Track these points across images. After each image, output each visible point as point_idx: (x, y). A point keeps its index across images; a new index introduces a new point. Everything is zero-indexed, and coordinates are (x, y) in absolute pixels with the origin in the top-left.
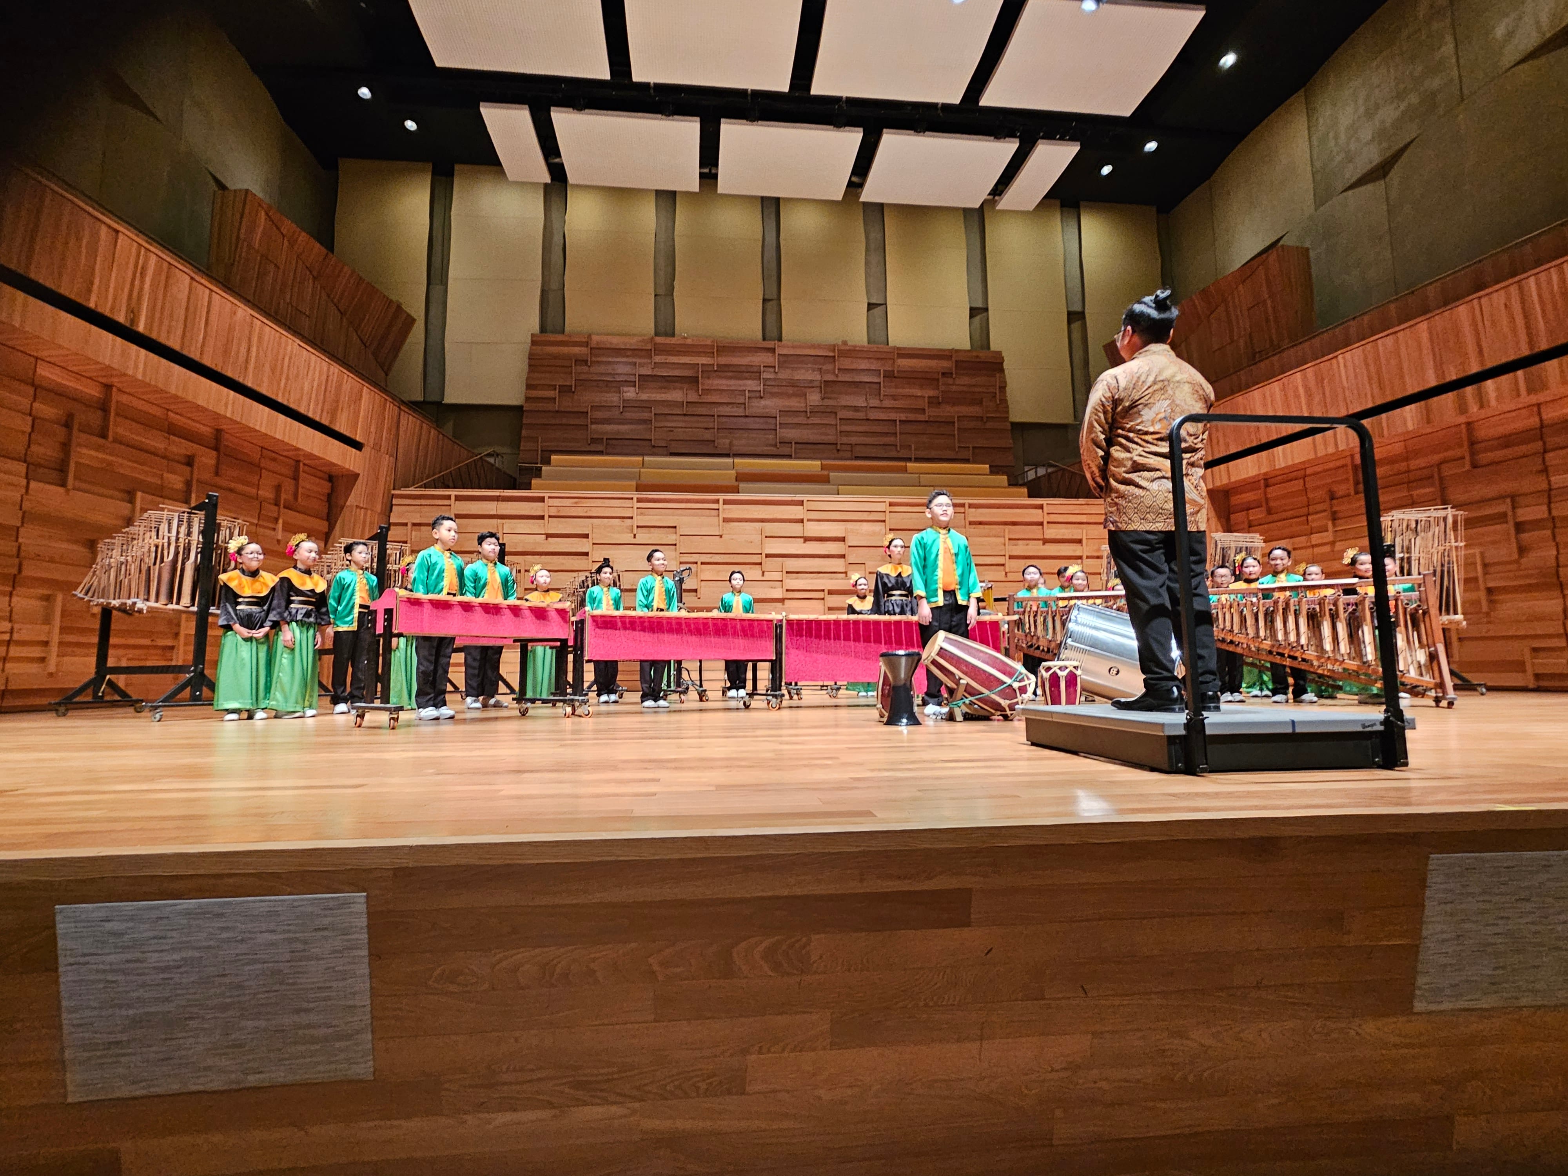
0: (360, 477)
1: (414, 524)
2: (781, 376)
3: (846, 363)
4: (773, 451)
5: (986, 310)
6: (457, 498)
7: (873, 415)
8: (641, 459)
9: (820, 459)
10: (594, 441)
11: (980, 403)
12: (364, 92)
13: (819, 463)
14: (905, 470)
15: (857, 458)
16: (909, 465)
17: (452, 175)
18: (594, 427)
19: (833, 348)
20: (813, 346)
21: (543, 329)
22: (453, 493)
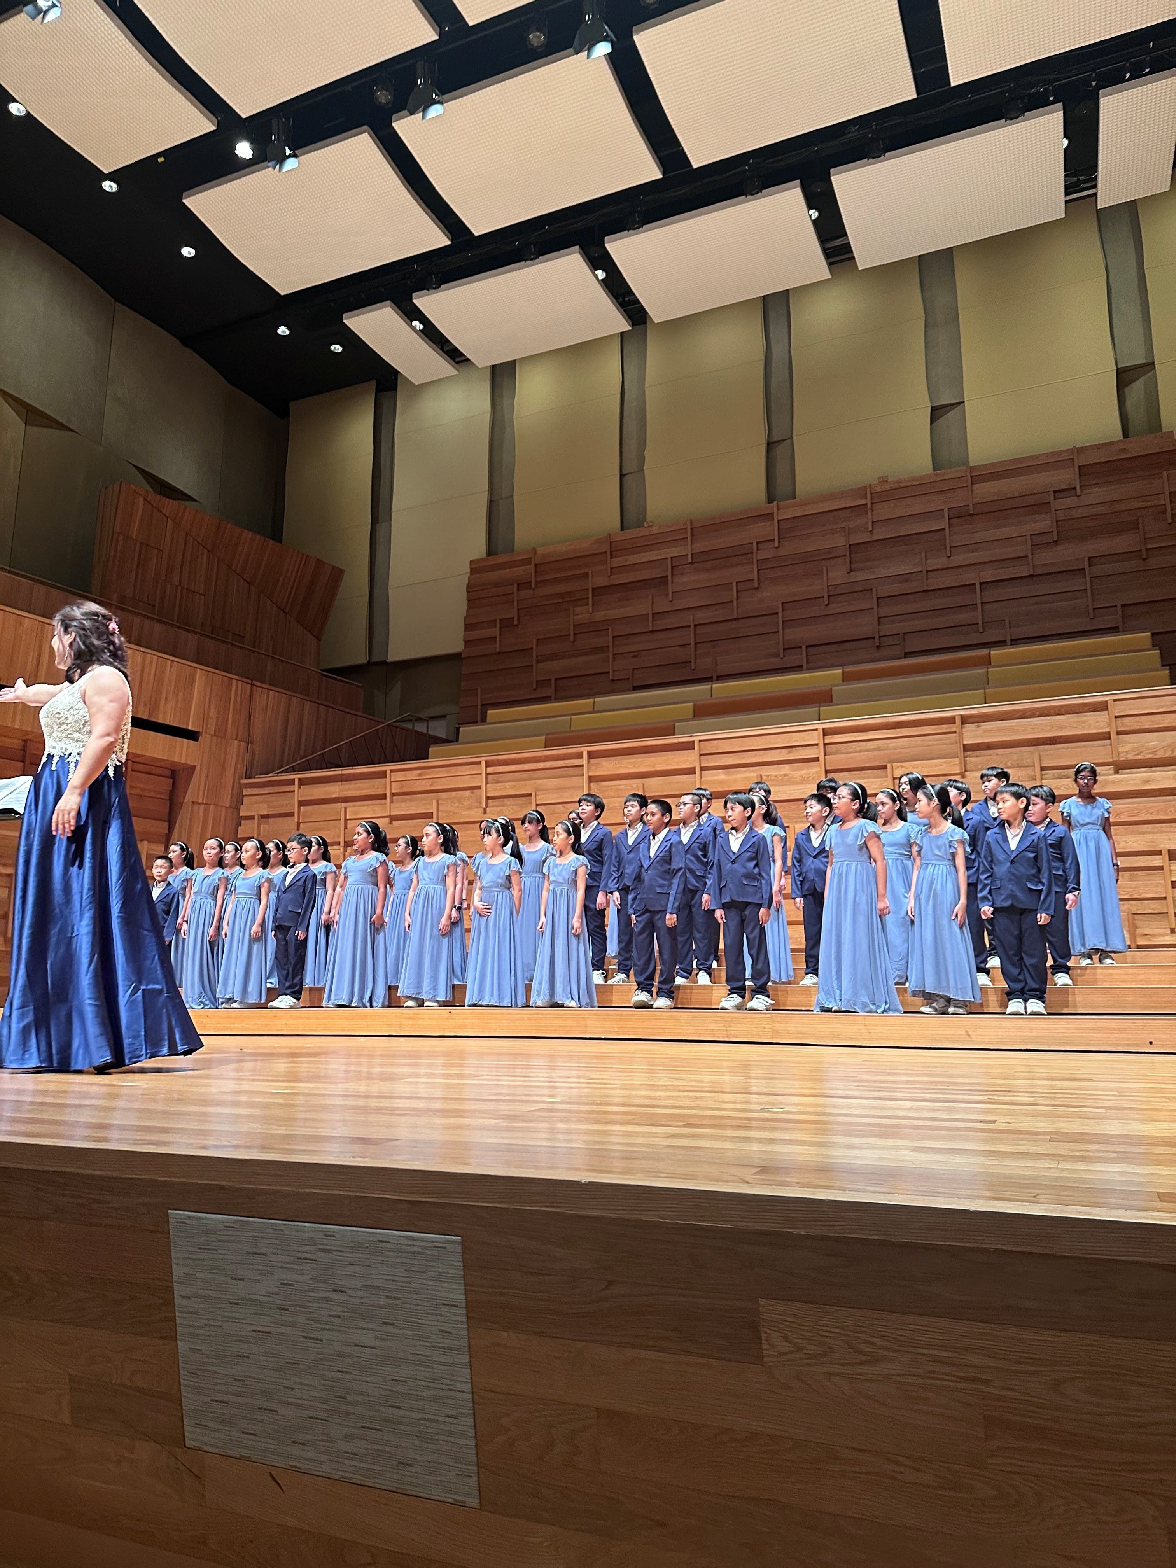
0: (198, 770)
1: (263, 817)
2: (783, 552)
3: (884, 511)
4: (775, 662)
5: (1151, 365)
6: (302, 782)
7: (938, 581)
8: (592, 700)
9: (842, 665)
10: (541, 683)
11: (1134, 526)
12: (283, 331)
13: (839, 671)
14: (987, 662)
15: (907, 655)
16: (994, 652)
17: (396, 389)
18: (540, 665)
19: (862, 492)
20: (832, 497)
21: (491, 552)
22: (296, 777)
